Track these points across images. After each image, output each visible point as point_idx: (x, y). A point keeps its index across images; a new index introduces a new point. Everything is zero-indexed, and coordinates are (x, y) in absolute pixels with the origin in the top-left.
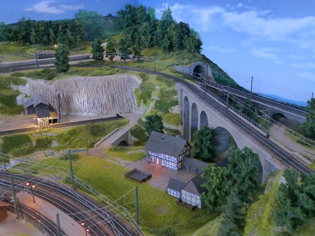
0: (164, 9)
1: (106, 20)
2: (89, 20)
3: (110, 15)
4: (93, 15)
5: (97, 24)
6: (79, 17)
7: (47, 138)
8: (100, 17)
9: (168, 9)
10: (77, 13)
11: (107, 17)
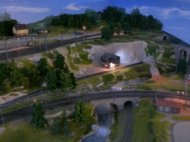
0: (133, 9)
1: (98, 14)
2: (91, 14)
3: (100, 12)
4: (92, 12)
5: (94, 16)
6: (87, 12)
7: (121, 75)
8: (95, 13)
9: (137, 8)
10: (86, 10)
11: (98, 12)
